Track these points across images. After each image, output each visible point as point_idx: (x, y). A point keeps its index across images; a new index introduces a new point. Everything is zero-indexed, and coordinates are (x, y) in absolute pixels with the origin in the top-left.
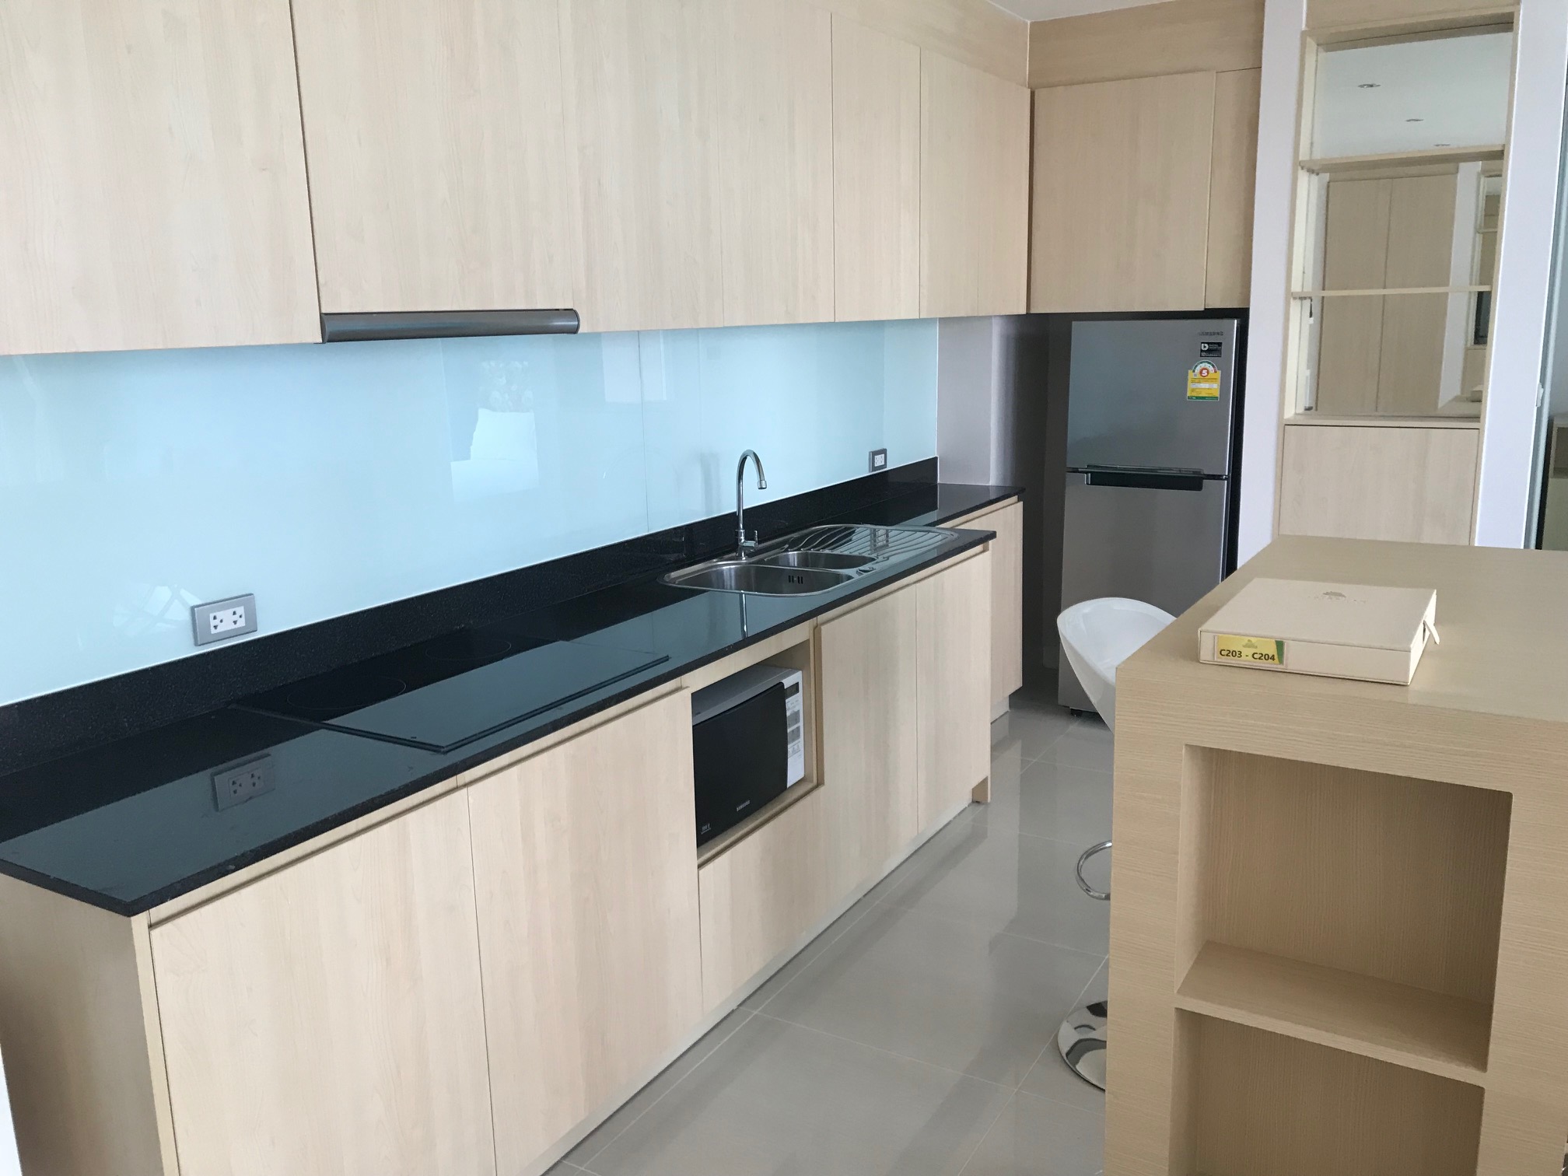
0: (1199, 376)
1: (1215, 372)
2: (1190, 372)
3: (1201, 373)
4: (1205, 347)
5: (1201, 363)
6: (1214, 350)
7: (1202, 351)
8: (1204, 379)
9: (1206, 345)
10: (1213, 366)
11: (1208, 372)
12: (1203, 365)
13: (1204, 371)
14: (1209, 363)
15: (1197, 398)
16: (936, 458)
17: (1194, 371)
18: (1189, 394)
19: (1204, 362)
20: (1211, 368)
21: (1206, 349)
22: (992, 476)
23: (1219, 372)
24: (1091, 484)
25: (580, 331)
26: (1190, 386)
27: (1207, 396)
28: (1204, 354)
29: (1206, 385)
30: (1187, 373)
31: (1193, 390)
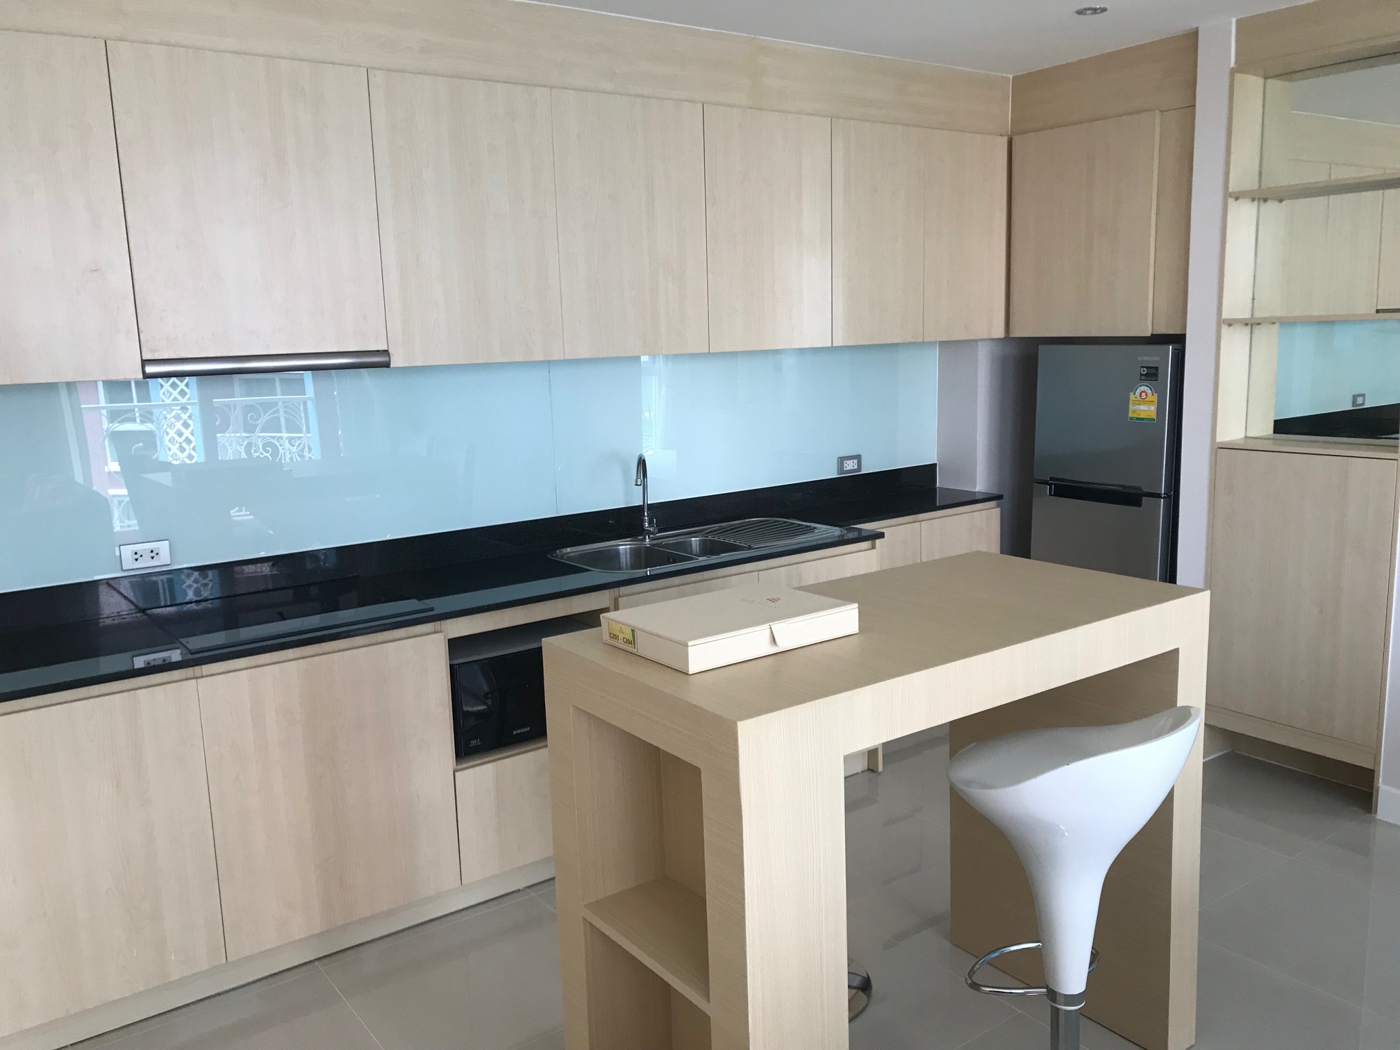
0: (1139, 398)
1: (1153, 395)
2: (1131, 393)
3: (1141, 395)
4: (1144, 371)
5: (1141, 386)
6: (1151, 375)
7: (1141, 375)
8: (1144, 401)
9: (1145, 369)
10: (1150, 389)
11: (1146, 395)
12: (1142, 388)
13: (1143, 394)
14: (1147, 386)
15: (1138, 419)
16: (935, 465)
17: (1135, 394)
18: (1130, 415)
19: (1144, 385)
20: (1149, 391)
21: (1145, 373)
22: (981, 483)
23: (1156, 395)
24: (1054, 495)
25: (391, 366)
26: (1131, 407)
27: (1146, 417)
28: (1143, 378)
29: (1143, 407)
30: (1129, 395)
31: (1134, 412)
